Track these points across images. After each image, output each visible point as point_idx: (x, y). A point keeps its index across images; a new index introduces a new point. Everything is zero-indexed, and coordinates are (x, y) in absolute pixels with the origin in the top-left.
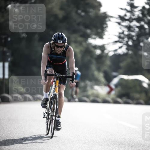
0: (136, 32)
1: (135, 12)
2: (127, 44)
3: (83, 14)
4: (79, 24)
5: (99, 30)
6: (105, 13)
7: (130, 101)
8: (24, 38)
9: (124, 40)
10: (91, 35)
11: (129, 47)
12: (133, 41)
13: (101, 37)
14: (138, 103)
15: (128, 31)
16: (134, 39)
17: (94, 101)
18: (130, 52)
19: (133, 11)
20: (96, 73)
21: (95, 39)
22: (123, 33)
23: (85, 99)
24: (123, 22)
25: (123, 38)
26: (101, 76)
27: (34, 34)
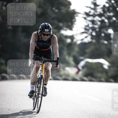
0: (98, 25)
1: (97, 9)
2: (91, 35)
3: (57, 11)
4: (53, 19)
5: (70, 24)
6: (74, 10)
7: (93, 79)
8: (10, 30)
9: (89, 32)
10: (63, 27)
11: (93, 37)
12: (96, 32)
13: (71, 29)
14: (100, 81)
15: (92, 25)
16: (96, 31)
17: (65, 79)
18: (94, 41)
19: (96, 9)
20: (67, 57)
21: (66, 30)
22: (88, 26)
23: (59, 77)
24: (88, 17)
25: (88, 30)
26: (71, 60)
27: (18, 26)
